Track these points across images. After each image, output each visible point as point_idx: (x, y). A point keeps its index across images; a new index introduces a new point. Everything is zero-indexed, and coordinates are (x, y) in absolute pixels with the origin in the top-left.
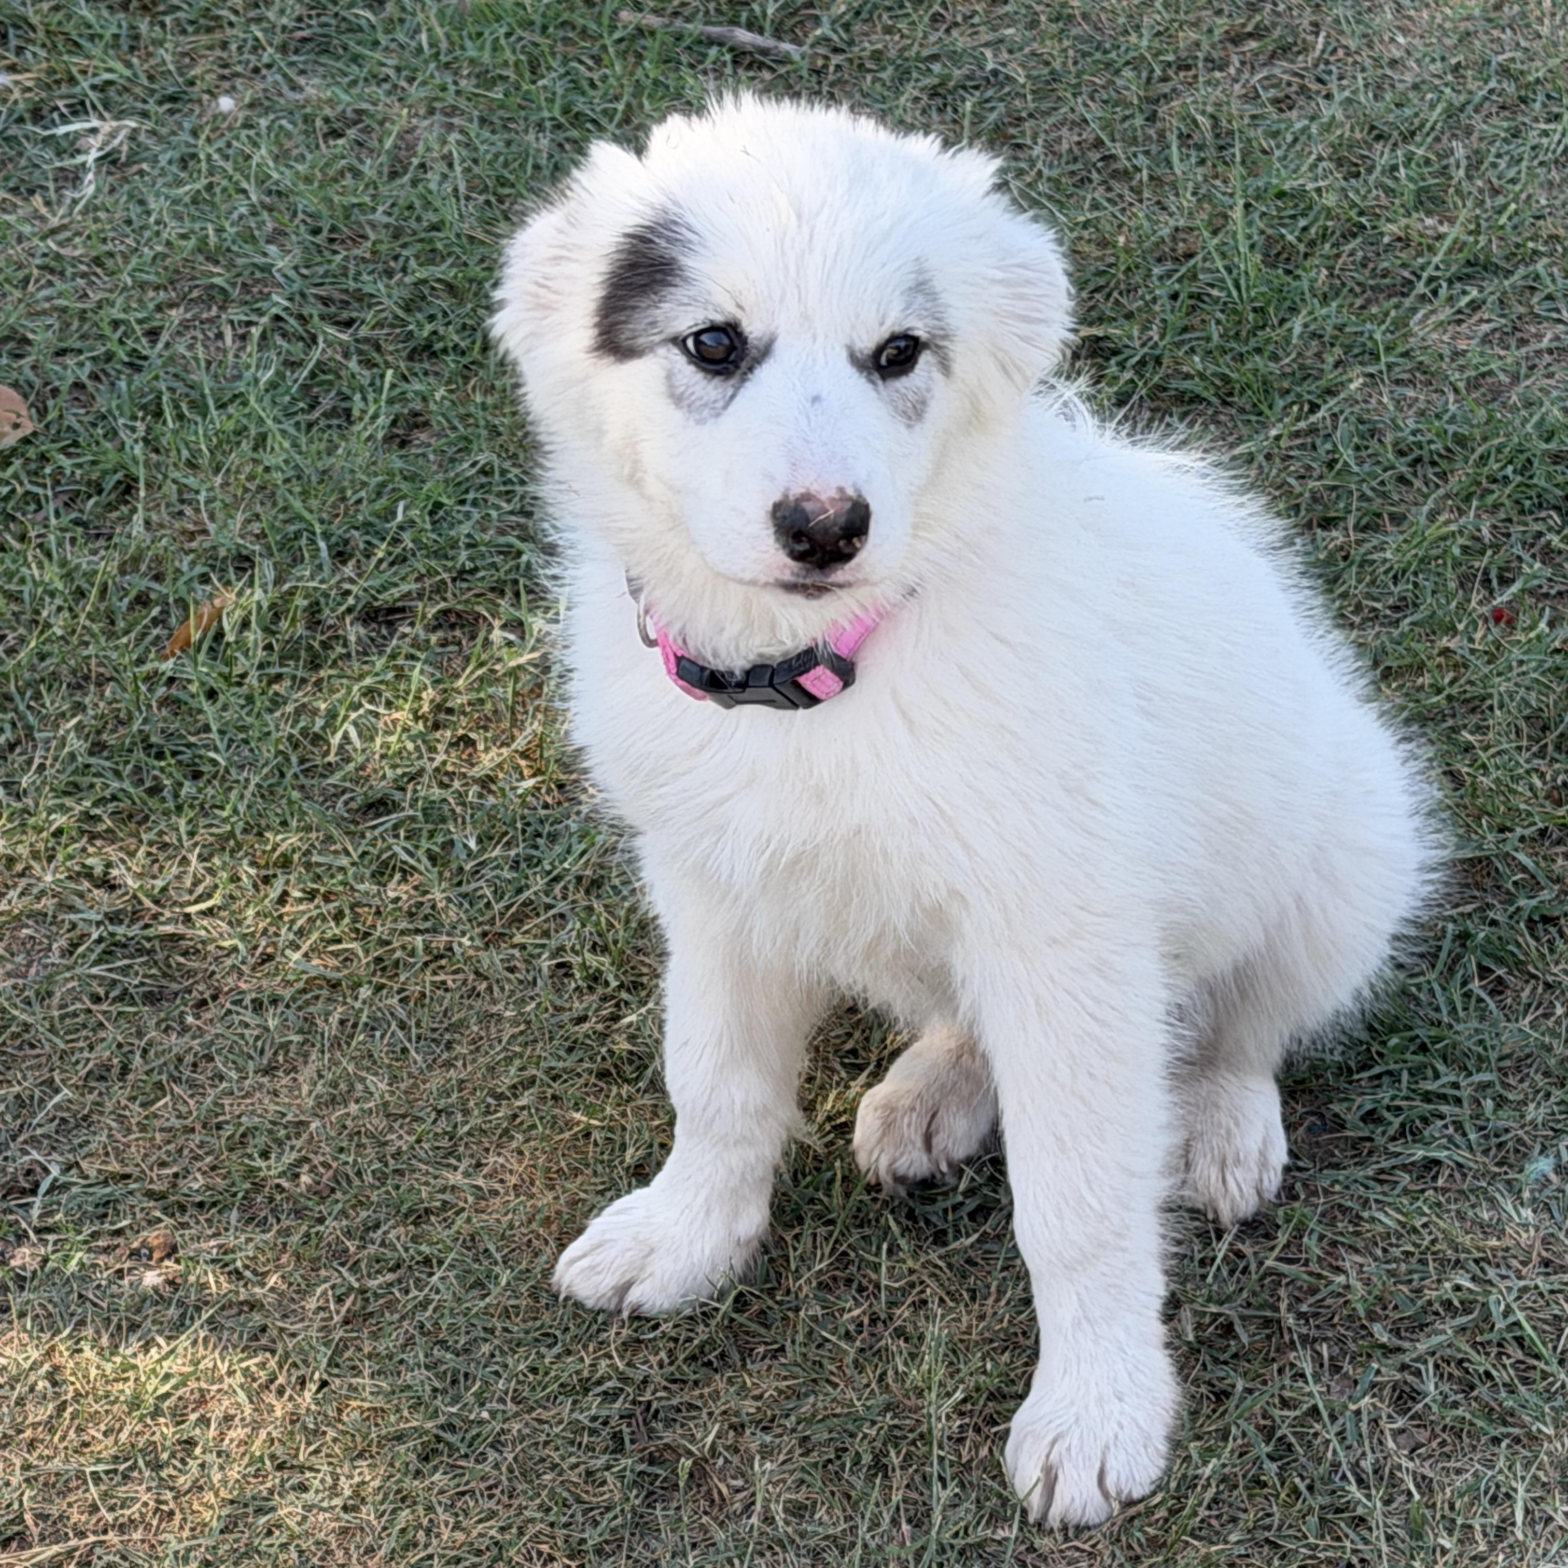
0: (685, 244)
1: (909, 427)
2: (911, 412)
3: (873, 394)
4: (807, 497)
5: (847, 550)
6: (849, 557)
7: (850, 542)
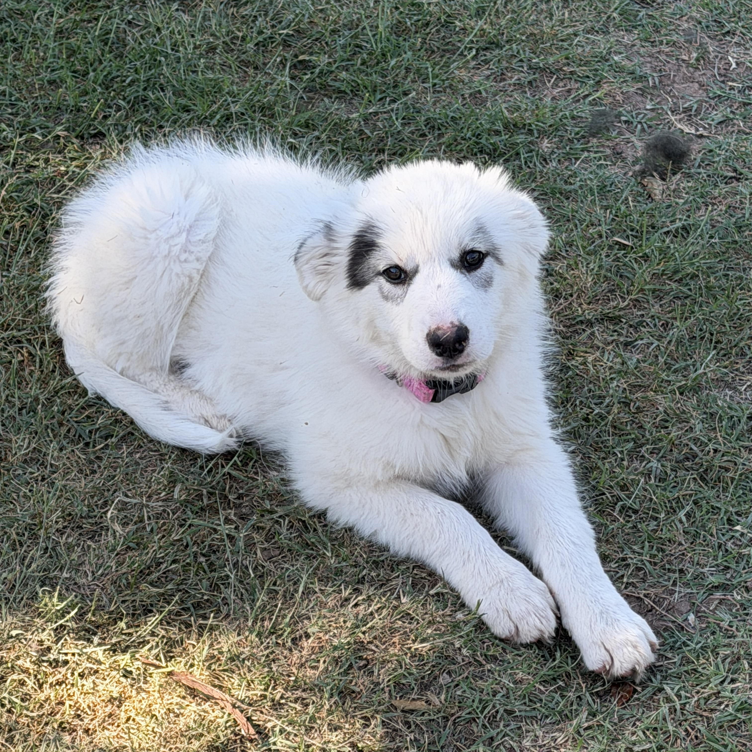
0: (377, 234)
1: (486, 291)
2: (485, 283)
3: (465, 279)
4: (438, 329)
5: (460, 348)
6: (462, 351)
7: (460, 344)
